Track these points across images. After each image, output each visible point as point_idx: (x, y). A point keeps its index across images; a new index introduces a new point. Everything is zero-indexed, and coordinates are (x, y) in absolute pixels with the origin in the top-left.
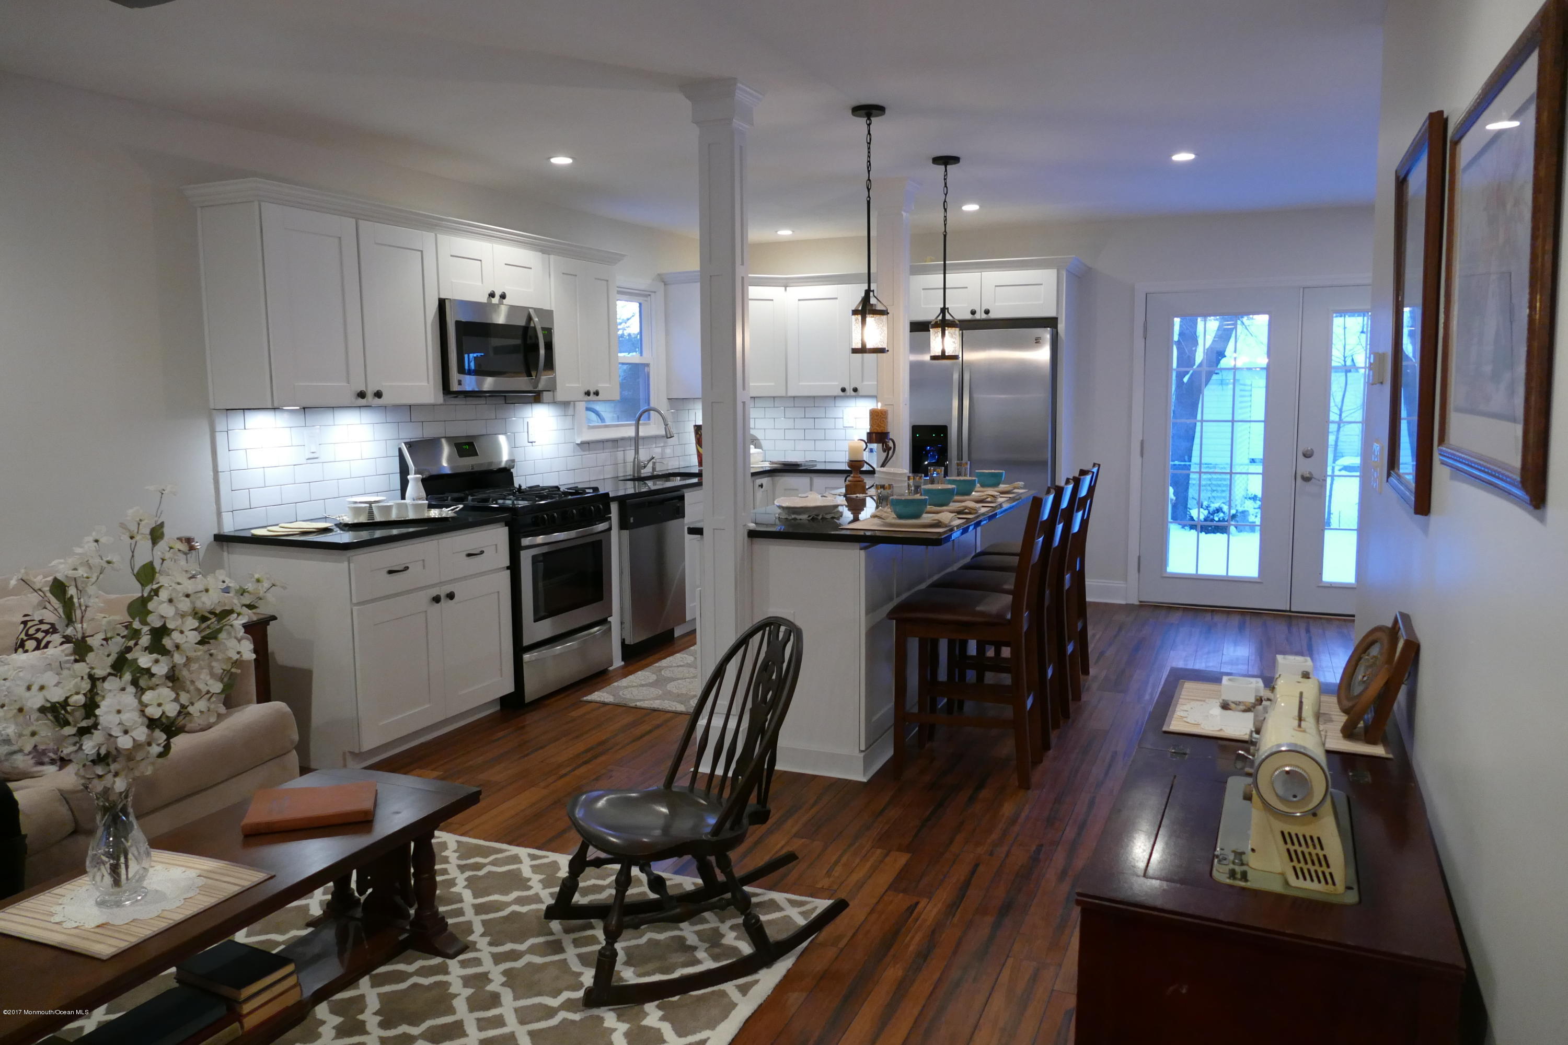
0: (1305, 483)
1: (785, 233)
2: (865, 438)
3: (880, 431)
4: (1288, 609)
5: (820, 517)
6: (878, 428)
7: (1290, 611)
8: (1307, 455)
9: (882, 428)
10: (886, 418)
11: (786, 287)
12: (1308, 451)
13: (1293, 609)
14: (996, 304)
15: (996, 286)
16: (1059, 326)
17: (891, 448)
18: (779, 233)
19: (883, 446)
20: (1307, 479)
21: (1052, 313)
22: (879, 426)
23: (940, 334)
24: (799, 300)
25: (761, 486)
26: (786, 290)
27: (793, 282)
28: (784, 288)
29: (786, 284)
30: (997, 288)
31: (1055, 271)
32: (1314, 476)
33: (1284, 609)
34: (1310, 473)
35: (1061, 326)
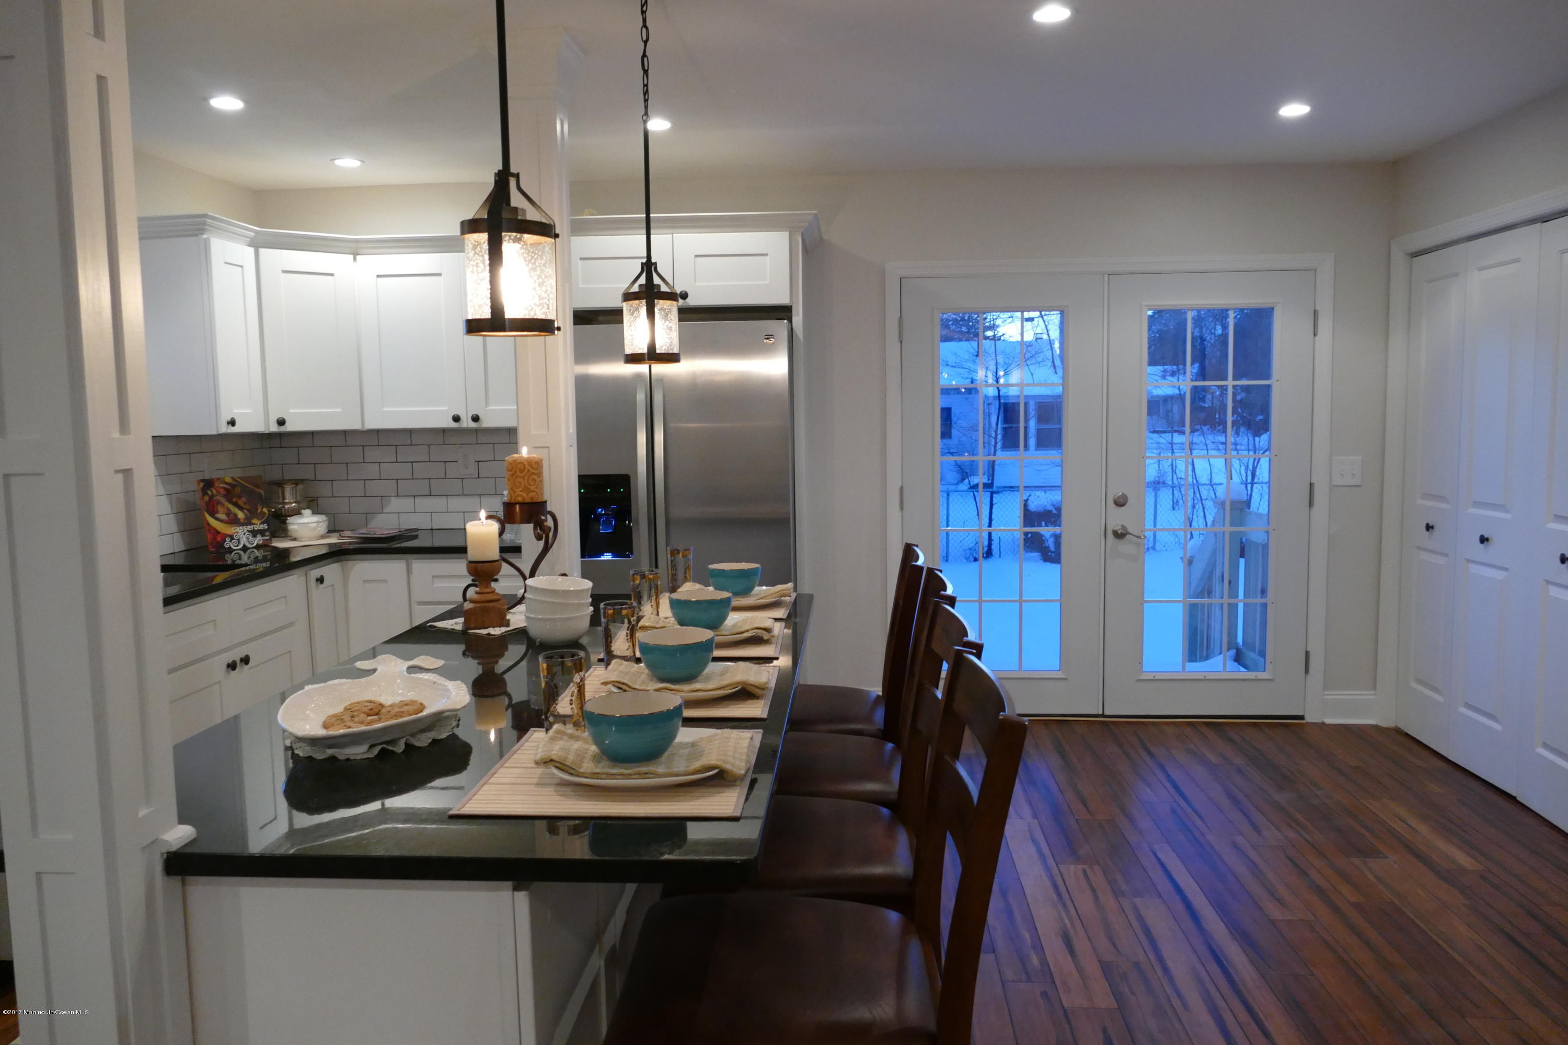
0: (1117, 541)
1: (348, 163)
2: (501, 514)
3: (528, 500)
4: (1101, 712)
5: (400, 748)
6: (524, 494)
7: (1103, 716)
8: (1120, 502)
9: (532, 494)
10: (540, 475)
11: (355, 254)
12: (1119, 497)
13: (1107, 713)
14: (697, 284)
15: (696, 256)
16: (794, 319)
17: (550, 528)
18: (338, 162)
19: (535, 528)
20: (1120, 535)
21: (784, 300)
22: (527, 490)
23: (643, 310)
24: (378, 276)
25: (321, 580)
26: (355, 259)
27: (368, 248)
28: (352, 256)
29: (355, 249)
30: (697, 259)
31: (786, 235)
32: (1130, 530)
33: (1095, 712)
34: (1124, 527)
35: (798, 319)
